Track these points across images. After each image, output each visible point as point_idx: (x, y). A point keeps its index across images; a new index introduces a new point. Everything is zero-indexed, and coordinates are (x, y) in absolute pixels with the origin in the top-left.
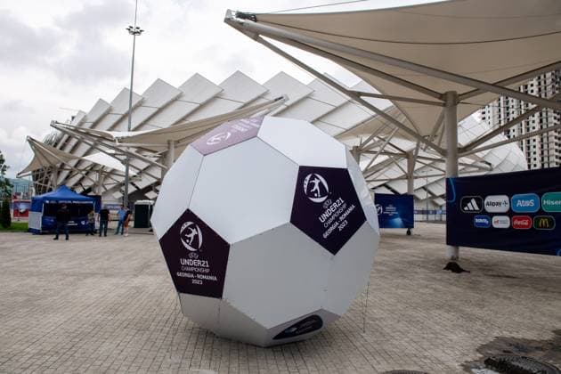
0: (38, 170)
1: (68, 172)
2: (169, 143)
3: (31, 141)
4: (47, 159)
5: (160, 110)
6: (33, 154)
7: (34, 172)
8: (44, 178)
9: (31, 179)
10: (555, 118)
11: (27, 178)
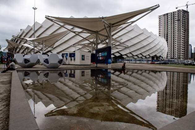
0: (10, 49)
1: (19, 49)
2: (43, 41)
3: (7, 40)
4: (12, 45)
5: (47, 29)
6: (8, 44)
7: (8, 49)
8: (12, 51)
9: (8, 51)
10: (183, 30)
11: (6, 51)
